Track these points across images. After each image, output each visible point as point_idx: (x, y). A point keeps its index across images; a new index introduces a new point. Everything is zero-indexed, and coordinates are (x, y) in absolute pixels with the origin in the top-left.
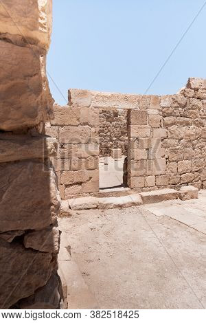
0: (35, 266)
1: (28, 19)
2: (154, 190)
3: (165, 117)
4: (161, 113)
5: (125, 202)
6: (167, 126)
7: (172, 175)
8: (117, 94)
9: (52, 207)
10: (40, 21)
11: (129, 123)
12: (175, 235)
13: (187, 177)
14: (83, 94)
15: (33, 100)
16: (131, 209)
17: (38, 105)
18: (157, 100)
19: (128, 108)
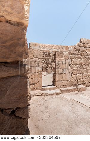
0: (20, 125)
1: (20, 15)
2: (66, 87)
3: (71, 55)
4: (69, 53)
5: (54, 93)
6: (71, 59)
7: (74, 80)
8: (50, 45)
9: (28, 97)
10: (25, 16)
11: (55, 58)
12: (76, 108)
13: (80, 81)
14: (36, 45)
15: (21, 49)
16: (56, 96)
17: (23, 51)
18: (67, 48)
19: (55, 51)
